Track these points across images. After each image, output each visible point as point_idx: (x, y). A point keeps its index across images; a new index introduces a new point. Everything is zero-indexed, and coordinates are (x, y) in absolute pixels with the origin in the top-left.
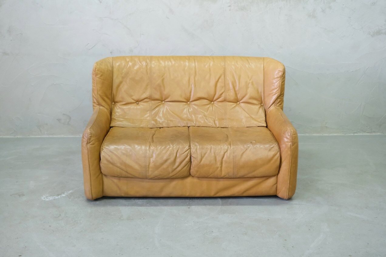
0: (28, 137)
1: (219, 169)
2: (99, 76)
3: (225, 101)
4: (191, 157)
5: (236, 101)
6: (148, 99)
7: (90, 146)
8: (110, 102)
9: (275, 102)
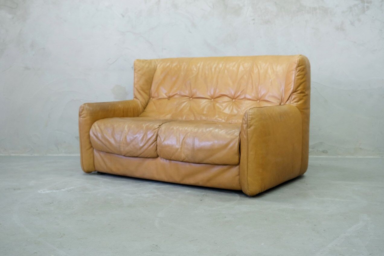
1: (179, 150)
2: (136, 71)
3: (245, 98)
4: (157, 136)
5: (255, 99)
6: (178, 95)
7: (81, 119)
8: (146, 96)
9: (290, 98)
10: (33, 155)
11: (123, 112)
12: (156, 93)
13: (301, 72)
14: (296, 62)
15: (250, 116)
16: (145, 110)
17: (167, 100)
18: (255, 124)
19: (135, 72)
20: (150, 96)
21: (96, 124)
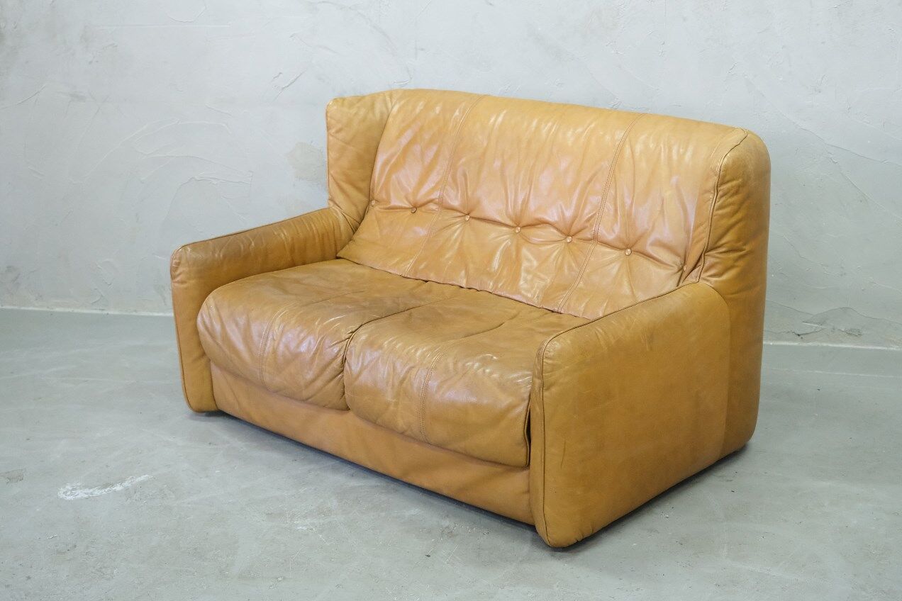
0: (134, 313)
1: (392, 408)
2: (333, 131)
3: (595, 239)
4: (344, 360)
5: (621, 245)
6: (435, 203)
7: (176, 285)
8: (359, 198)
9: (699, 264)
10: (105, 312)
11: (292, 250)
12: (384, 192)
13: (730, 197)
14: (718, 170)
15: (550, 362)
16: (355, 237)
17: (409, 213)
18: (561, 381)
19: (329, 134)
20: (370, 197)
21: (210, 300)
